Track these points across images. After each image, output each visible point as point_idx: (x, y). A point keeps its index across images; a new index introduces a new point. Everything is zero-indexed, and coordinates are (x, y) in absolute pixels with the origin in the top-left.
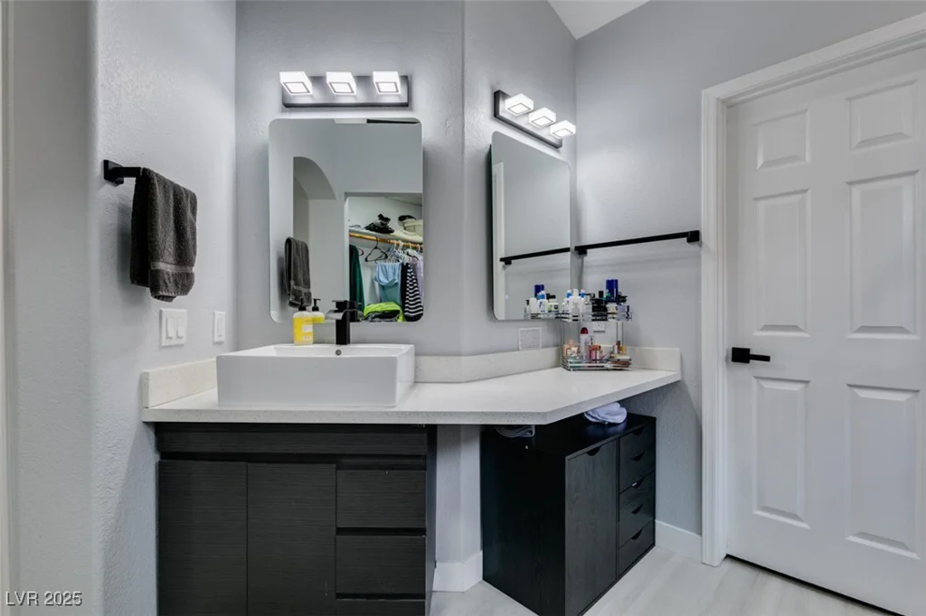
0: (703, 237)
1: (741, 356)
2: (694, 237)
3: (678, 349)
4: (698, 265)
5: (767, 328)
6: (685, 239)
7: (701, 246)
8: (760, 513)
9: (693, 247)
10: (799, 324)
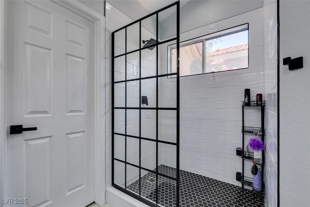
1: (16, 130)
10: (48, 111)
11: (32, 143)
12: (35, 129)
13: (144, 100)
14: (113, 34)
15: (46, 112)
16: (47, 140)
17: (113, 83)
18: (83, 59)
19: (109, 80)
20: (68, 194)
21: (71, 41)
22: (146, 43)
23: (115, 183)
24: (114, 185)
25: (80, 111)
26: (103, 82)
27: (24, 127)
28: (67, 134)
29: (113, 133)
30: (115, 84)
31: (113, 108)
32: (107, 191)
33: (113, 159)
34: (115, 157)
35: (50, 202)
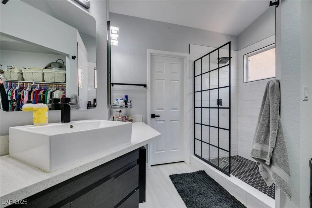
0: (147, 86)
1: (153, 116)
2: (145, 86)
3: (141, 116)
4: (146, 93)
5: (158, 109)
6: (143, 86)
7: (147, 88)
8: (156, 152)
9: (145, 89)
10: (163, 108)
11: (158, 122)
12: (159, 116)
13: (219, 102)
14: (195, 62)
15: (162, 109)
16: (162, 122)
17: (195, 92)
18: (178, 81)
19: (192, 91)
20: (171, 151)
21: (173, 73)
22: (220, 59)
23: (196, 153)
24: (195, 155)
25: (177, 109)
26: (189, 93)
27: (155, 115)
28: (171, 120)
29: (195, 123)
30: (196, 93)
31: (195, 108)
32: (191, 157)
33: (195, 139)
34: (196, 138)
35: (164, 151)
